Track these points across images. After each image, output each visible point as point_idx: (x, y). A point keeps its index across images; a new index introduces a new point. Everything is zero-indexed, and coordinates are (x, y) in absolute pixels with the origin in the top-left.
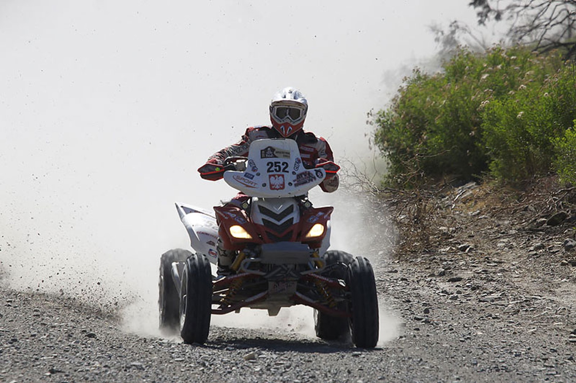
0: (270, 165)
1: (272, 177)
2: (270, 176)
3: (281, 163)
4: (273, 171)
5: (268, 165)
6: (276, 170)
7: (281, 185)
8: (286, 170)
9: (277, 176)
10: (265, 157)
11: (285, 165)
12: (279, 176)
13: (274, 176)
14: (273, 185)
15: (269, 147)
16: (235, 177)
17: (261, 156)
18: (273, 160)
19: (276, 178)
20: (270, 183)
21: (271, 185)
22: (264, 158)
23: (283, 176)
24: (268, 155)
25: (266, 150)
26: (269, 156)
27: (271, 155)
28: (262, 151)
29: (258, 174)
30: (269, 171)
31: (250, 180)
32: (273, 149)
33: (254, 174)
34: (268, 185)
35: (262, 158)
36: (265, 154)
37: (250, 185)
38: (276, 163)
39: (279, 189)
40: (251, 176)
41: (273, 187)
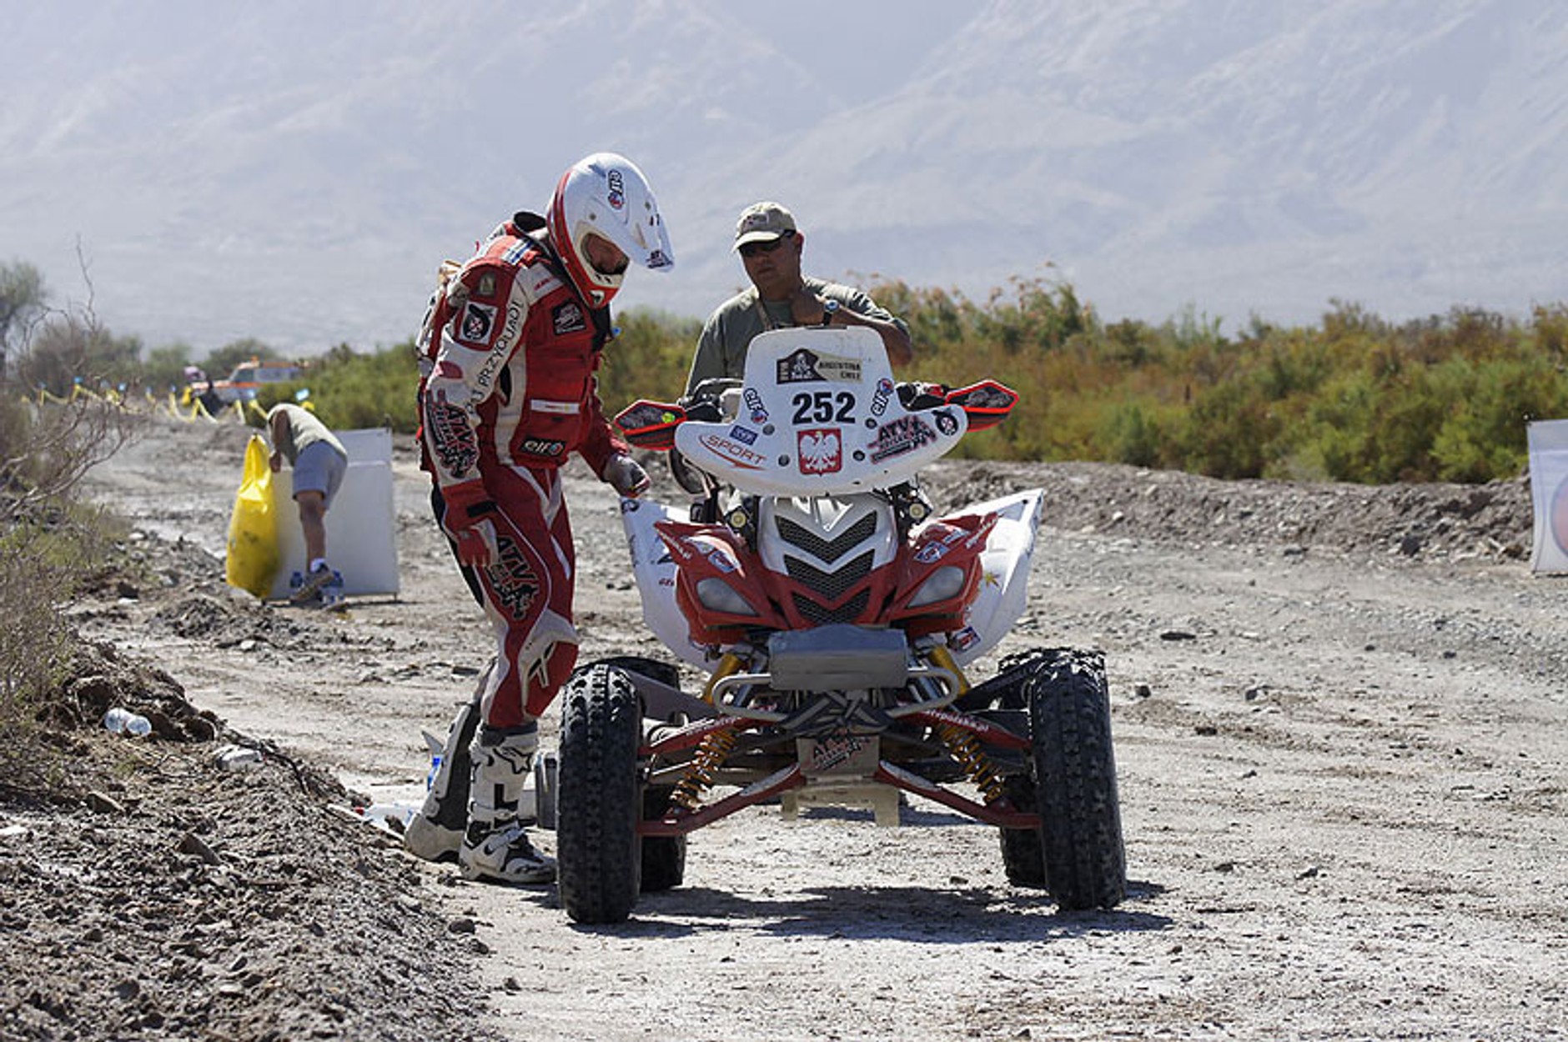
0: (802, 401)
1: (807, 437)
2: (801, 435)
3: (834, 396)
4: (809, 420)
5: (796, 401)
6: (817, 416)
7: (832, 460)
8: (847, 415)
9: (819, 435)
10: (790, 381)
11: (845, 400)
12: (826, 432)
13: (812, 433)
14: (809, 462)
15: (800, 351)
16: (705, 439)
17: (779, 376)
18: (811, 388)
19: (817, 440)
20: (800, 456)
21: (803, 462)
22: (784, 382)
23: (837, 433)
24: (798, 373)
25: (792, 360)
26: (800, 377)
27: (805, 373)
28: (779, 362)
29: (769, 431)
30: (797, 420)
31: (745, 446)
32: (811, 358)
33: (758, 428)
34: (794, 462)
35: (779, 382)
36: (790, 370)
37: (744, 460)
38: (818, 396)
39: (824, 471)
40: (750, 437)
41: (808, 466)
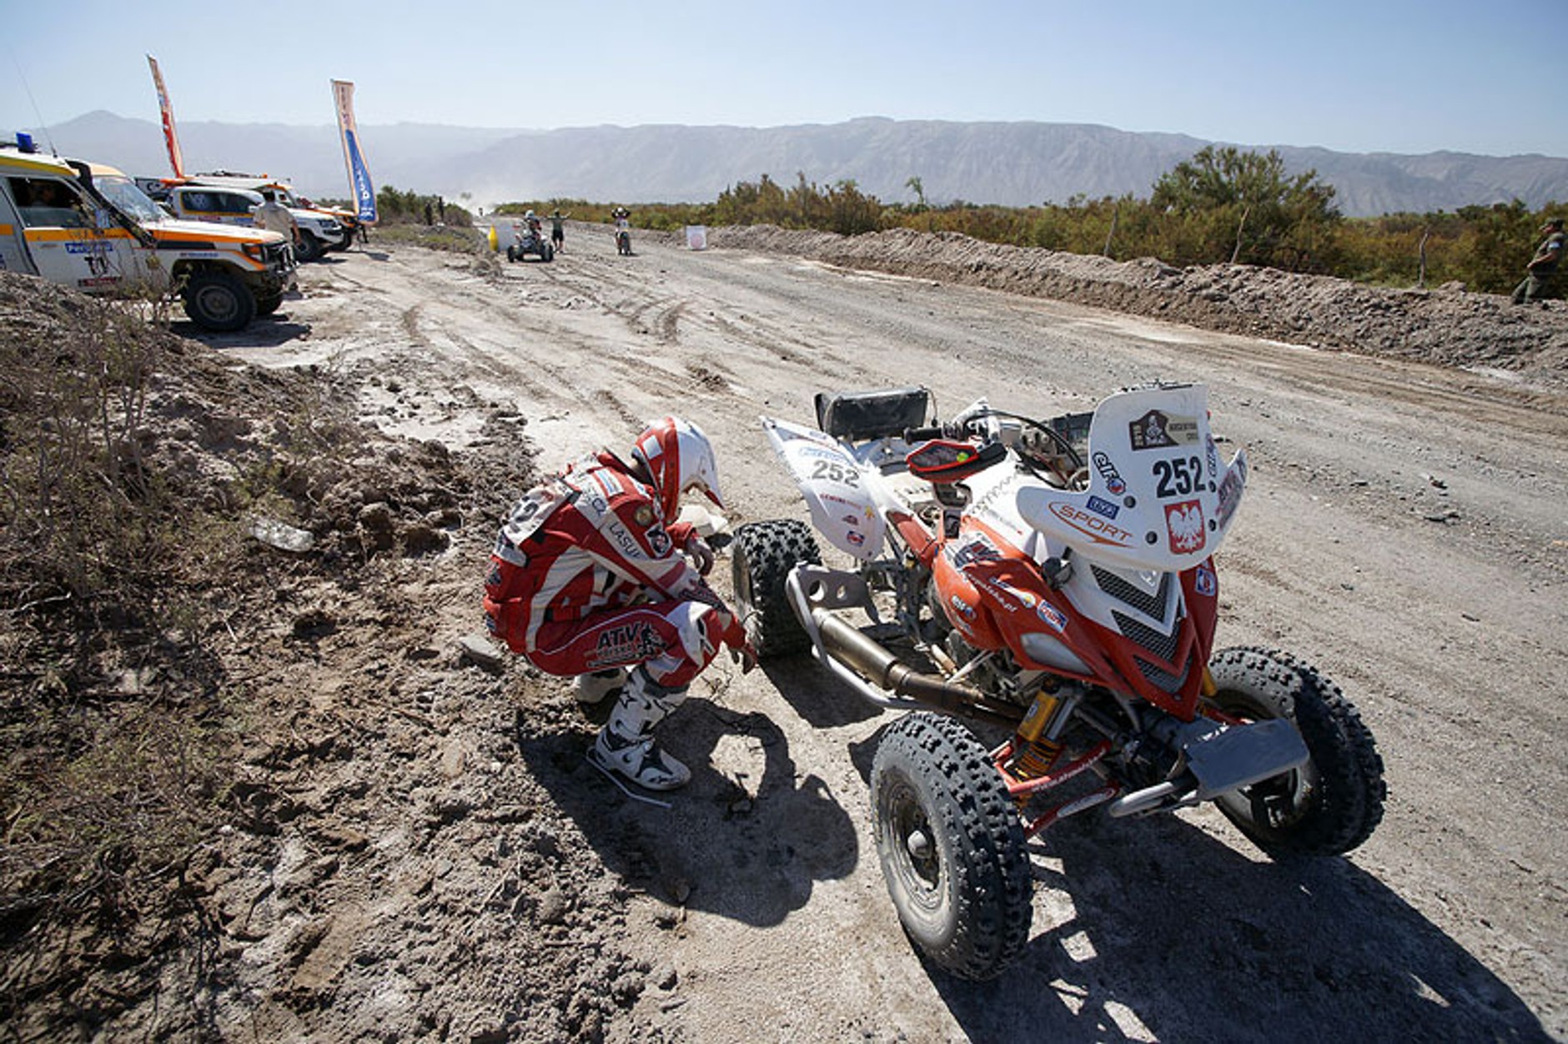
0: (1162, 470)
1: (1175, 513)
2: (1168, 509)
3: (1187, 462)
4: (1172, 493)
5: (1156, 471)
6: (1179, 487)
7: (1198, 535)
8: (1200, 482)
9: (1185, 509)
10: (1145, 446)
11: (1195, 465)
12: (1190, 505)
13: (1178, 507)
14: (1180, 540)
15: (1153, 412)
16: (1058, 509)
17: (1133, 442)
18: (1167, 455)
19: (1184, 515)
20: (1170, 533)
21: (1173, 540)
22: (1141, 448)
23: (1197, 503)
24: (1152, 438)
25: (1144, 422)
26: (1154, 441)
27: (1158, 437)
28: (1132, 425)
29: (1131, 503)
30: (1162, 492)
31: (1107, 521)
32: (1162, 420)
33: (1118, 500)
34: (1164, 539)
35: (1135, 448)
36: (1144, 434)
37: (1107, 535)
38: (1175, 464)
39: (1194, 549)
40: (1110, 509)
41: (1179, 545)
